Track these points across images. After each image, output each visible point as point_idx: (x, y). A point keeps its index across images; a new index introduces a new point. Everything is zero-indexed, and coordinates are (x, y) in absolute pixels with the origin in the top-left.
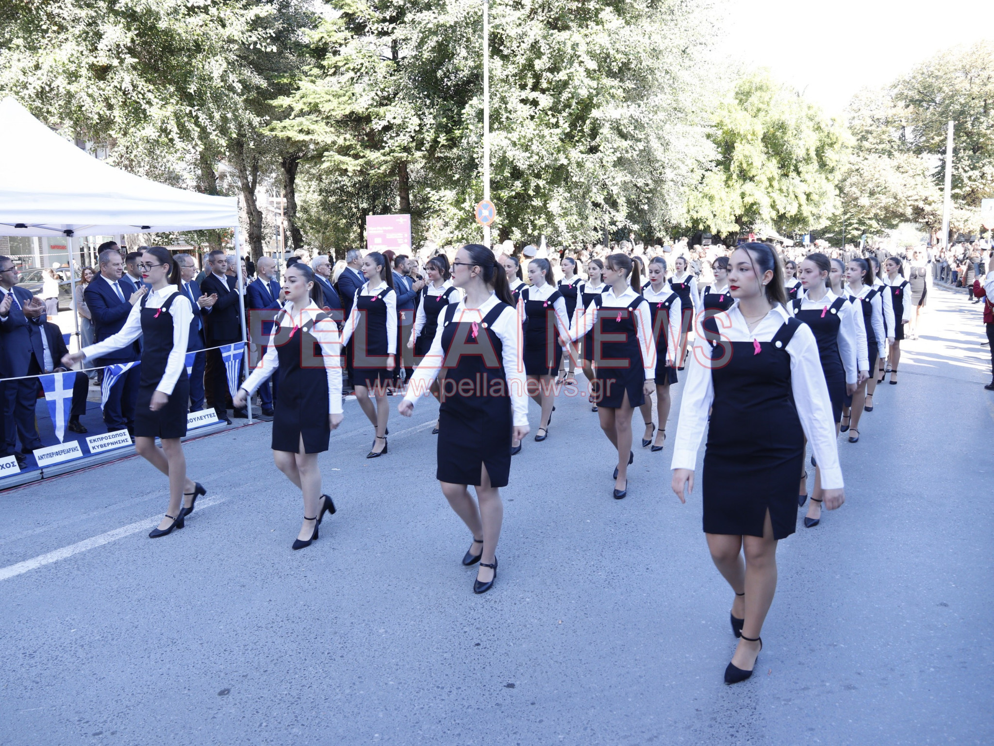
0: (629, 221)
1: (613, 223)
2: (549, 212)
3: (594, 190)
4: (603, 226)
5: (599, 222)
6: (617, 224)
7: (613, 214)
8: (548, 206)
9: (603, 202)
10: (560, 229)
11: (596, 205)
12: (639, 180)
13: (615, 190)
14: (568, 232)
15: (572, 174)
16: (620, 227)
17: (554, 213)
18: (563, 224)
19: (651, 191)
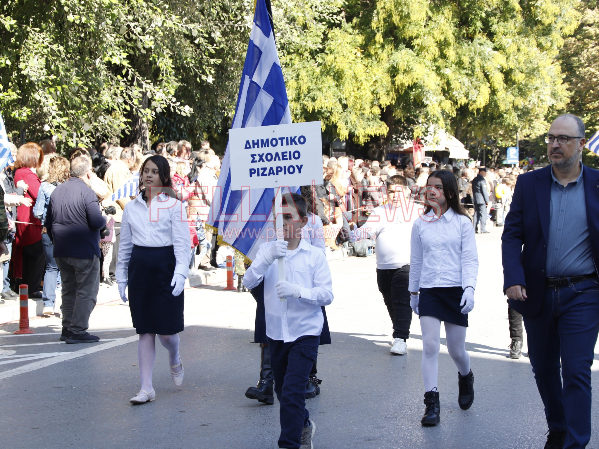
0: (174, 100)
1: (147, 102)
2: (24, 77)
3: (110, 38)
4: (128, 108)
5: (120, 100)
6: (153, 104)
7: (144, 86)
8: (22, 66)
9: (125, 63)
10: (45, 110)
11: (115, 69)
12: (191, 26)
13: (148, 41)
14: (60, 116)
15: (66, 9)
16: (159, 110)
17: (33, 79)
18: (51, 101)
19: (219, 53)
